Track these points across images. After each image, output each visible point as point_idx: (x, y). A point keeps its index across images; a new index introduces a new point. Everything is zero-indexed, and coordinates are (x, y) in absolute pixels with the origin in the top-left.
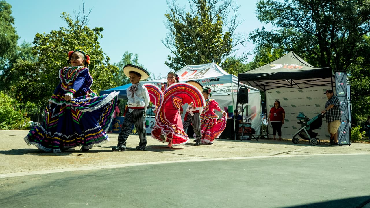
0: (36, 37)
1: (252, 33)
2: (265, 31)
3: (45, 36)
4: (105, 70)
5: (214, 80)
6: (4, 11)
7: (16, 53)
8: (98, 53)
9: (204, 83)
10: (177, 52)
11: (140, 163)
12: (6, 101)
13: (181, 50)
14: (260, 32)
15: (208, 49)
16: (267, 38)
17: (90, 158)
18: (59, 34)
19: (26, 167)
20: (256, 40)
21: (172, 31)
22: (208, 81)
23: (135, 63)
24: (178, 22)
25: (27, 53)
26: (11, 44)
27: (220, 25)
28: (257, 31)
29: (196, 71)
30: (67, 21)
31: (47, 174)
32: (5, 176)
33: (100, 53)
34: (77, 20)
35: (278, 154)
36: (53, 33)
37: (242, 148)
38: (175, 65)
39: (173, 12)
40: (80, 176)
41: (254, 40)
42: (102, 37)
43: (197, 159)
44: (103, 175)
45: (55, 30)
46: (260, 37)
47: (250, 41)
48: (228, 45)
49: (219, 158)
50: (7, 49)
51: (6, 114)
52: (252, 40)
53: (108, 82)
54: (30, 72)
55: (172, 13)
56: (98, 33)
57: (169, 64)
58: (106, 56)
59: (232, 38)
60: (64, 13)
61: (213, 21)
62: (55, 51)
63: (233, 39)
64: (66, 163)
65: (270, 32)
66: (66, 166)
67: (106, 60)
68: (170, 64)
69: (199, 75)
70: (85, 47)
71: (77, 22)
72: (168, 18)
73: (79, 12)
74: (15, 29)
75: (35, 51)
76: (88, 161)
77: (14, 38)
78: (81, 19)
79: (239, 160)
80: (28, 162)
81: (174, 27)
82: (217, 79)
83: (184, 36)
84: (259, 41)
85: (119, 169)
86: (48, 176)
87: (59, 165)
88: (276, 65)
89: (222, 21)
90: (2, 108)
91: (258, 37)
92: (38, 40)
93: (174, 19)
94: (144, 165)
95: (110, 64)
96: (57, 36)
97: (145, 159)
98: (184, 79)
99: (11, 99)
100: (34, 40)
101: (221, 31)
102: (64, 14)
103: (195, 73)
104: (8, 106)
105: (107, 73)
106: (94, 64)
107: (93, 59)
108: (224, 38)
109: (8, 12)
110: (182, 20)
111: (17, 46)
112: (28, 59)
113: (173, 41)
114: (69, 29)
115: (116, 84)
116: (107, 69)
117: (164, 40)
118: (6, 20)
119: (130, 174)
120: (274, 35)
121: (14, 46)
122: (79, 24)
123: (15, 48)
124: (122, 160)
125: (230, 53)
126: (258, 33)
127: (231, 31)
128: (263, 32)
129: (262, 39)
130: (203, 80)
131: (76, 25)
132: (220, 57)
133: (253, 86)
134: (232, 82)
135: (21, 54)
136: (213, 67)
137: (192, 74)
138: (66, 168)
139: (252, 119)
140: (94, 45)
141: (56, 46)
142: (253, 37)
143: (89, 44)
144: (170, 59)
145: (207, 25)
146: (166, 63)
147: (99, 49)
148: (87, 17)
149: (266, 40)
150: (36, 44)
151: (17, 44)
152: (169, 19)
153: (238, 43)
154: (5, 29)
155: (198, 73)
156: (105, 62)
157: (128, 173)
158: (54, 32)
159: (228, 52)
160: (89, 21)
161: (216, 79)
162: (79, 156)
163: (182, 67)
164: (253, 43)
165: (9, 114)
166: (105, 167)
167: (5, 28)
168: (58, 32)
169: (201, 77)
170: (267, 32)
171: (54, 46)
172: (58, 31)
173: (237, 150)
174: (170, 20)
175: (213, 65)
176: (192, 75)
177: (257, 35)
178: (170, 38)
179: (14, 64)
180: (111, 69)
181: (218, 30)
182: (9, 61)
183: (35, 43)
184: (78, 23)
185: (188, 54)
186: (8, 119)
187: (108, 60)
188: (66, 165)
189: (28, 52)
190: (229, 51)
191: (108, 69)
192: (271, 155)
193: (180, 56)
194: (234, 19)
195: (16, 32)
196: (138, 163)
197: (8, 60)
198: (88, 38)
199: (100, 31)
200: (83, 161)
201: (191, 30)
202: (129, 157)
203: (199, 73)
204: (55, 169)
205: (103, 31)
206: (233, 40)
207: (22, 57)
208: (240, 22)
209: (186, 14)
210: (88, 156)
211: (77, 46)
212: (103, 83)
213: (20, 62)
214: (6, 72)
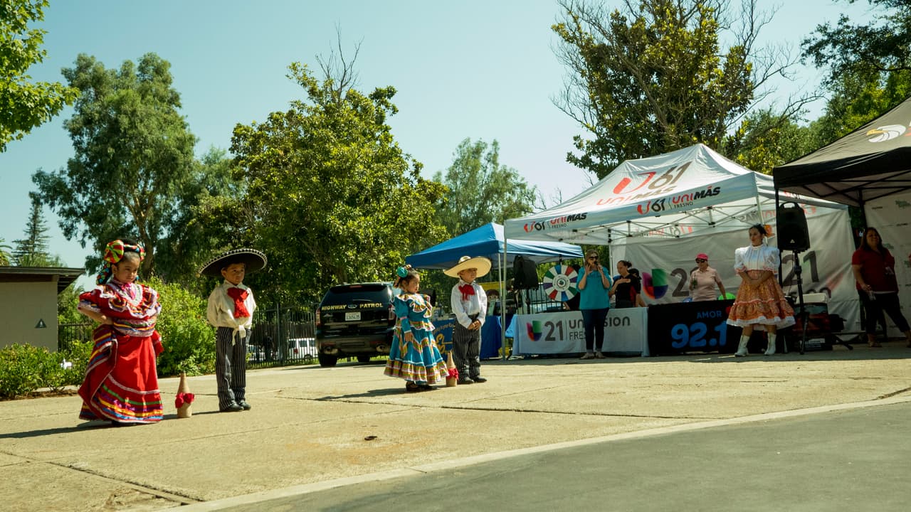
0: (236, 134)
1: (809, 37)
2: (848, 27)
3: (255, 129)
4: (414, 198)
5: (706, 195)
6: (155, 79)
7: (193, 178)
8: (389, 155)
9: (678, 206)
10: (597, 125)
11: (515, 449)
12: (188, 305)
13: (607, 117)
14: (834, 33)
15: (683, 106)
16: (859, 44)
17: (395, 444)
18: (290, 120)
19: (256, 480)
20: (823, 56)
21: (578, 68)
22: (688, 200)
23: (492, 165)
24: (589, 40)
25: (219, 175)
26: (179, 158)
27: (710, 32)
28: (825, 28)
29: (653, 173)
30: (304, 85)
31: (304, 496)
32: (215, 505)
33: (395, 152)
34: (328, 77)
35: (900, 392)
36: (275, 120)
37: (795, 380)
38: (595, 160)
39: (573, 17)
40: (375, 496)
41: (816, 57)
42: (395, 111)
43: (662, 427)
44: (424, 490)
45: (278, 111)
46: (834, 46)
47: (805, 61)
48: (740, 84)
49: (723, 418)
50: (172, 173)
51: (191, 339)
52: (811, 58)
53: (425, 228)
54: (231, 224)
55: (572, 19)
56: (382, 103)
57: (580, 159)
58: (410, 159)
59: (752, 61)
60: (294, 65)
61: (689, 21)
62: (285, 164)
63: (754, 65)
64: (342, 463)
65: (864, 26)
66: (342, 471)
67: (412, 169)
68: (583, 158)
69: (663, 184)
70: (354, 145)
71: (329, 82)
72: (560, 34)
73: (331, 57)
74: (186, 121)
75: (237, 169)
76: (392, 453)
77: (185, 143)
78: (336, 75)
79: (778, 421)
80: (259, 467)
81: (580, 56)
82: (712, 190)
83: (613, 76)
84: (834, 57)
85: (463, 470)
86: (307, 499)
87: (327, 468)
88: (885, 128)
89: (714, 19)
90: (180, 324)
91: (830, 46)
92: (241, 143)
93: (577, 34)
94: (523, 457)
95: (425, 179)
96: (285, 125)
97: (528, 438)
98: (623, 201)
99: (199, 299)
100: (231, 143)
101: (716, 48)
102: (294, 67)
103: (651, 181)
104: (194, 319)
105: (419, 204)
106: (382, 185)
107: (380, 174)
108: (726, 65)
109: (165, 81)
110: (599, 35)
111: (193, 161)
112: (222, 190)
113: (582, 96)
114: (311, 104)
115: (445, 231)
116: (418, 194)
117: (558, 95)
118: (162, 99)
119: (486, 485)
120: (878, 33)
121: (187, 163)
122: (334, 88)
123: (189, 167)
124: (471, 446)
125: (749, 106)
126: (829, 35)
127: (745, 42)
128: (842, 30)
129: (843, 52)
130: (674, 198)
131: (327, 92)
132: (722, 120)
133: (821, 197)
134: (757, 194)
135: (204, 180)
136: (699, 158)
137: (644, 184)
138: (342, 475)
139: (833, 287)
140: (377, 134)
141: (286, 151)
142: (815, 50)
143: (364, 134)
144: (579, 146)
145: (673, 37)
146: (571, 158)
147: (391, 145)
148: (351, 66)
149: (855, 52)
150: (238, 152)
151: (194, 157)
152: (564, 38)
153: (770, 72)
154: (160, 123)
155: (659, 179)
156: (411, 174)
157: (483, 480)
158: (278, 116)
159: (743, 104)
160: (357, 75)
161: (709, 191)
162: (369, 442)
163: (617, 162)
164: (815, 65)
165: (198, 337)
166: (429, 467)
167: (162, 121)
168: (285, 115)
169: (668, 190)
170: (856, 27)
171: (282, 153)
172: (285, 111)
173: (778, 389)
174: (567, 40)
175: (701, 153)
176: (641, 186)
177: (826, 43)
178: (574, 88)
179: (192, 208)
180: (428, 190)
181: (705, 45)
182: (180, 201)
183: (236, 151)
184: (331, 85)
185: (628, 124)
186: (197, 348)
187: (418, 167)
188: (341, 469)
189: (222, 173)
190: (745, 101)
191: (419, 192)
192: (875, 397)
193: (607, 133)
194: (749, 9)
195: (188, 127)
196: (509, 450)
197: (178, 200)
198: (361, 120)
199: (389, 97)
200: (380, 455)
201: (630, 58)
202: (488, 436)
203: (663, 177)
204: (318, 480)
205: (396, 94)
206: (754, 68)
207: (209, 187)
208: (769, 15)
209: (610, 17)
210: (391, 440)
211: (334, 144)
212: (412, 230)
213: (206, 203)
214: (177, 228)
